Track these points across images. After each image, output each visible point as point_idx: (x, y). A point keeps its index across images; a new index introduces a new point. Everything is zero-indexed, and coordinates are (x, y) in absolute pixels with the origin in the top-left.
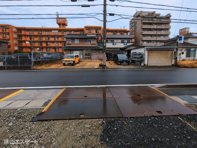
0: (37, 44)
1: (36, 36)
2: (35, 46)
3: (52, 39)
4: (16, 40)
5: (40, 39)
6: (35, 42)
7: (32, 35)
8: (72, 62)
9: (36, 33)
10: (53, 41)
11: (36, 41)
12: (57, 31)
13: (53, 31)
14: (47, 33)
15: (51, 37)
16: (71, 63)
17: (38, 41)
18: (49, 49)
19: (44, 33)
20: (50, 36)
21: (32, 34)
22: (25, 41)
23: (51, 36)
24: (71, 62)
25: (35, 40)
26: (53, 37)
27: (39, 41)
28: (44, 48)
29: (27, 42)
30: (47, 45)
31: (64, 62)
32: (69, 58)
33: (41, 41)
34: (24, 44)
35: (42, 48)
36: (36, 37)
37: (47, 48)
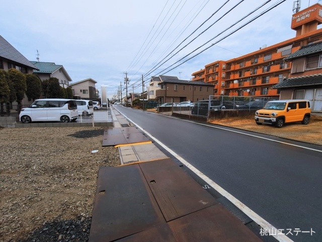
0: (247, 84)
1: (247, 69)
2: (245, 86)
3: (275, 68)
4: (223, 80)
5: (254, 73)
6: (245, 79)
7: (242, 69)
8: (274, 120)
9: (248, 64)
10: (276, 72)
11: (247, 78)
12: (290, 47)
13: (279, 51)
14: (267, 58)
15: (274, 64)
16: (270, 121)
17: (249, 77)
18: (266, 89)
19: (260, 60)
20: (271, 62)
21: (243, 67)
22: (233, 80)
23: (274, 61)
24: (271, 119)
25: (245, 76)
26: (279, 64)
27: (252, 77)
28: (257, 89)
29: (235, 82)
30: (264, 81)
31: (256, 117)
32: (271, 108)
33: (254, 76)
34: (231, 86)
35: (254, 88)
36: (248, 71)
37: (262, 87)
